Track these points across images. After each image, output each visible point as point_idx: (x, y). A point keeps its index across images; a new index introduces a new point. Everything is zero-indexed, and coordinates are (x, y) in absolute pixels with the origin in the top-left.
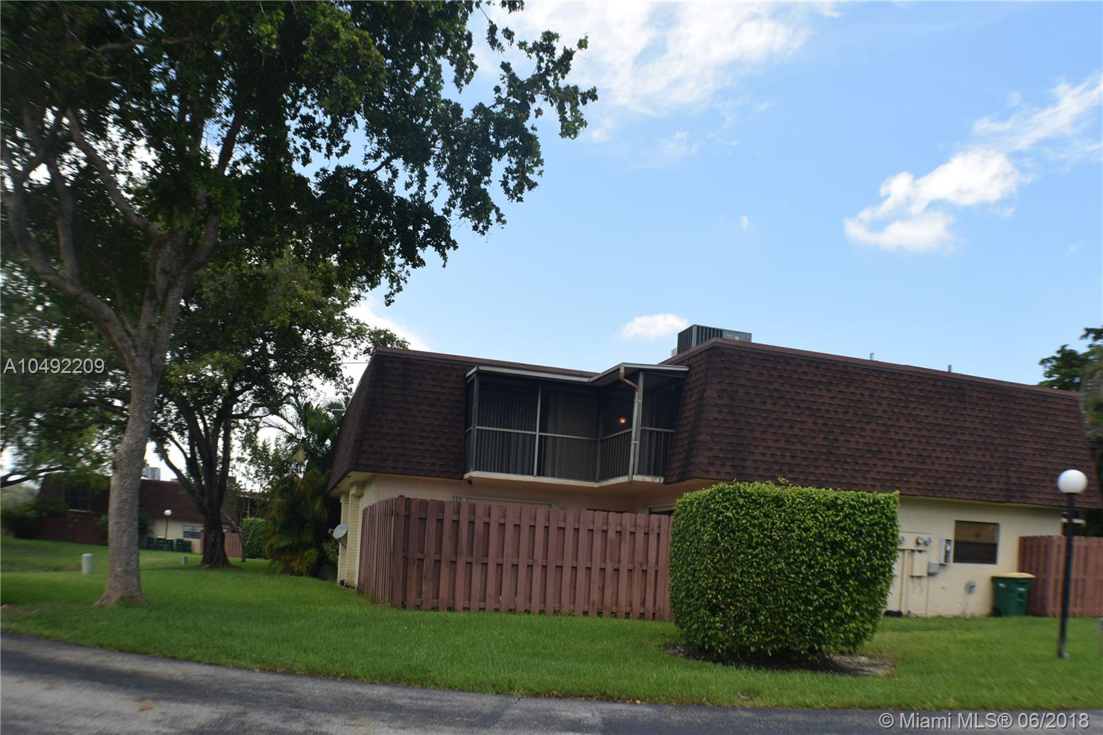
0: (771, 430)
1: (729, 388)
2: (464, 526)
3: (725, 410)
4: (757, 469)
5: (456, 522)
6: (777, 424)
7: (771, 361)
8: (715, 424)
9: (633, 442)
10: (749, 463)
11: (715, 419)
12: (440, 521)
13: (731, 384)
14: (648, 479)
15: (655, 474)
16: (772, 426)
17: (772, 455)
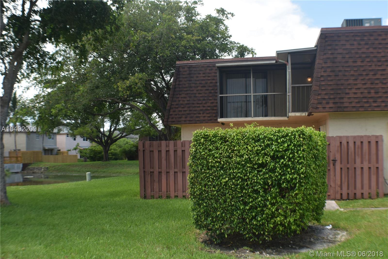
0: (361, 78)
1: (331, 56)
2: (172, 153)
3: (329, 70)
4: (351, 103)
5: (168, 151)
6: (364, 73)
7: (359, 36)
8: (322, 79)
9: (288, 94)
10: (345, 100)
11: (321, 76)
12: (160, 151)
13: (332, 54)
14: (298, 114)
15: (303, 111)
16: (361, 75)
17: (362, 93)
